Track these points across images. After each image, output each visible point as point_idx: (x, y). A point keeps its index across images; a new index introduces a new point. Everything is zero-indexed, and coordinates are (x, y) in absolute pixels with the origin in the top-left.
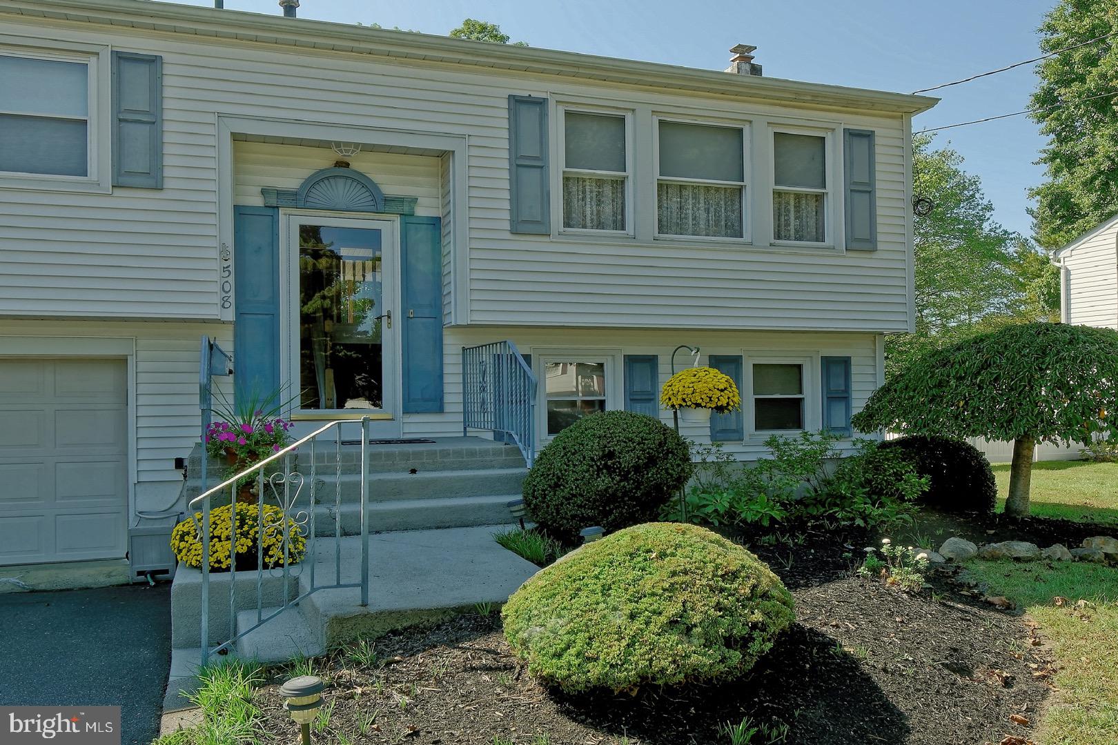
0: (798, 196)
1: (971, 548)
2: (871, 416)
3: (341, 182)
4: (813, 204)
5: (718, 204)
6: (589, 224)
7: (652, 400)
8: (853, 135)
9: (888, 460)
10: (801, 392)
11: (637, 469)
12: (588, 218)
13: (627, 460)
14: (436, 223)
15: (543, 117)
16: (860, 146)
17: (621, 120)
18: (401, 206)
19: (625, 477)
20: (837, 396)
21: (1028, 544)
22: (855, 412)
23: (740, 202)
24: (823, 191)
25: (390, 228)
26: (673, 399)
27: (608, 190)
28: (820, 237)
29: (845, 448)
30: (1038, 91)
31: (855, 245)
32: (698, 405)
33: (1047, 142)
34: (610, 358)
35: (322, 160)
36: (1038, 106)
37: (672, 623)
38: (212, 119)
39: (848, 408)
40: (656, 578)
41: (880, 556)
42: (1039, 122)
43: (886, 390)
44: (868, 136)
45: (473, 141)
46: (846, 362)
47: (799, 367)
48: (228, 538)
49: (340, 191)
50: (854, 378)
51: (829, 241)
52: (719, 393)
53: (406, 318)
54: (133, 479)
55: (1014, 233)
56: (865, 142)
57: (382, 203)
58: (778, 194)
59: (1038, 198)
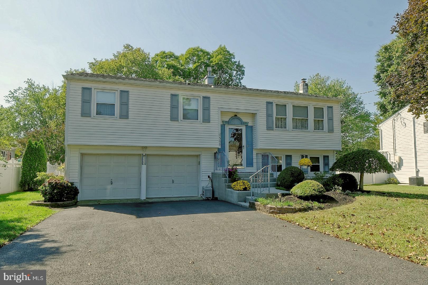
0: (318, 120)
1: (350, 192)
2: (333, 168)
3: (236, 119)
4: (321, 122)
5: (303, 122)
6: (279, 127)
7: (290, 165)
8: (329, 107)
9: (337, 177)
10: (319, 163)
11: (297, 176)
12: (279, 126)
13: (296, 174)
14: (252, 127)
15: (272, 106)
16: (330, 109)
17: (286, 105)
18: (246, 124)
19: (295, 178)
20: (326, 164)
21: (360, 192)
22: (330, 168)
23: (307, 121)
24: (323, 119)
25: (244, 128)
26: (301, 164)
27: (283, 120)
28: (323, 129)
29: (328, 176)
30: (376, 74)
31: (330, 131)
32: (305, 165)
33: (379, 88)
34: (283, 156)
35: (233, 115)
36: (376, 78)
37: (313, 190)
38: (217, 108)
39: (328, 167)
40: (311, 185)
41: (335, 188)
42: (376, 83)
43: (336, 163)
44: (332, 107)
45: (260, 111)
46: (328, 157)
47: (318, 158)
48: (242, 186)
49: (236, 121)
50: (330, 160)
51: (324, 130)
52: (309, 163)
53: (247, 147)
54: (201, 180)
55: (373, 113)
56: (331, 109)
57: (242, 123)
58: (314, 120)
59: (377, 105)
